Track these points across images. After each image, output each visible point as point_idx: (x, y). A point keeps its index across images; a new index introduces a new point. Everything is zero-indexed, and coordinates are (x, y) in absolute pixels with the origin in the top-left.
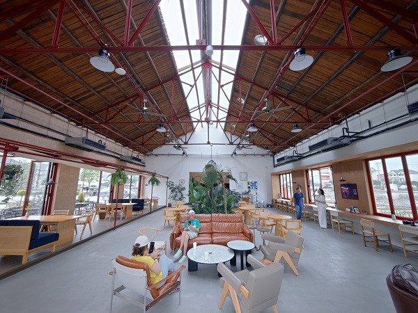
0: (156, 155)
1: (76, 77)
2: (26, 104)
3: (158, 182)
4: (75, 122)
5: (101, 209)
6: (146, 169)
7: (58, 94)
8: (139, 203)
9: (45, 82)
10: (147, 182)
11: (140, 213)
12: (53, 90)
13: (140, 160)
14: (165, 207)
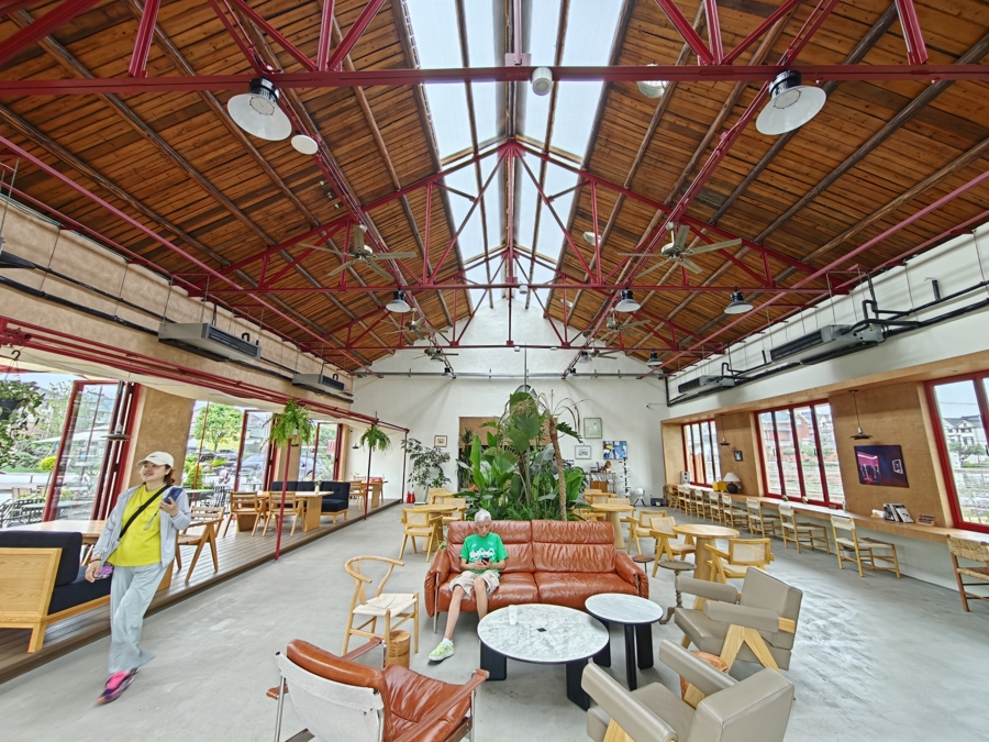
0: (380, 375)
1: (192, 172)
2: (65, 238)
3: (384, 441)
4: (185, 287)
5: (244, 505)
6: (353, 408)
7: (145, 214)
8: (337, 491)
9: (113, 181)
10: (356, 440)
11: (340, 516)
12: (133, 203)
13: (340, 386)
14: (399, 502)
